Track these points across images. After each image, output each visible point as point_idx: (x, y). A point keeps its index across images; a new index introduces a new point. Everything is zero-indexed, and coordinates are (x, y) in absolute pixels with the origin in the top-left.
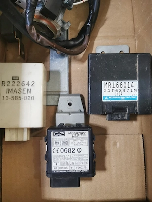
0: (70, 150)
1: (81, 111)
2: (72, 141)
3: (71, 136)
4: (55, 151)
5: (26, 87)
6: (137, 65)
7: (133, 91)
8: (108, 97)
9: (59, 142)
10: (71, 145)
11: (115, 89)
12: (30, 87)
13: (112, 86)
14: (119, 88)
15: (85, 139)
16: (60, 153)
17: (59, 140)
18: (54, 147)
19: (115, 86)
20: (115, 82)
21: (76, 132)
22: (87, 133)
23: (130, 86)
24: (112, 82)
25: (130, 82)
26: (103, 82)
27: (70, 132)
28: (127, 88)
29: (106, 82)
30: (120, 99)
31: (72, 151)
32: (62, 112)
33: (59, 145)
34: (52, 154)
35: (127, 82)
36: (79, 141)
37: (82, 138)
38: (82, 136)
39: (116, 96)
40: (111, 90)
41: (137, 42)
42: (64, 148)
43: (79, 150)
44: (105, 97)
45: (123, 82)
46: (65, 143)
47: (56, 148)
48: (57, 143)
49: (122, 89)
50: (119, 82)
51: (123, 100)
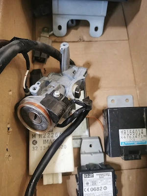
0: (98, 188)
1: (100, 152)
2: (99, 181)
3: (98, 177)
4: (86, 190)
6: (145, 116)
7: (143, 136)
8: (124, 143)
9: (89, 182)
10: (99, 185)
11: (129, 136)
13: (127, 134)
14: (132, 135)
15: (110, 178)
16: (90, 192)
17: (89, 180)
18: (85, 187)
19: (129, 134)
20: (129, 130)
21: (102, 173)
22: (111, 173)
23: (140, 133)
24: (126, 130)
25: (140, 129)
26: (120, 130)
27: (97, 173)
28: (138, 134)
29: (122, 130)
30: (133, 144)
31: (100, 189)
32: (85, 153)
33: (89, 185)
34: (84, 193)
35: (138, 129)
36: (105, 181)
37: (107, 178)
38: (107, 177)
39: (130, 142)
40: (126, 137)
41: (138, 92)
42: (93, 187)
43: (106, 188)
44: (122, 143)
45: (135, 129)
46: (94, 183)
47: (87, 188)
48: (87, 184)
49: (135, 136)
50: (132, 130)
51: (136, 144)
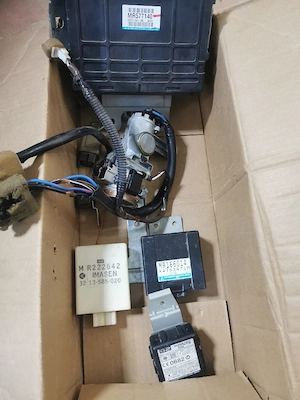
0: (179, 360)
2: (179, 352)
3: (177, 348)
5: (112, 269)
6: (187, 243)
7: (186, 268)
11: (169, 269)
12: (116, 269)
13: (166, 266)
14: (173, 267)
16: (170, 366)
17: (167, 354)
19: (169, 266)
22: (192, 340)
23: (183, 264)
25: (183, 260)
26: (158, 263)
28: (180, 266)
33: (168, 359)
36: (185, 350)
37: (188, 346)
39: (171, 275)
40: (166, 270)
42: (173, 360)
44: (160, 278)
47: (165, 363)
48: (165, 358)
49: (176, 268)
